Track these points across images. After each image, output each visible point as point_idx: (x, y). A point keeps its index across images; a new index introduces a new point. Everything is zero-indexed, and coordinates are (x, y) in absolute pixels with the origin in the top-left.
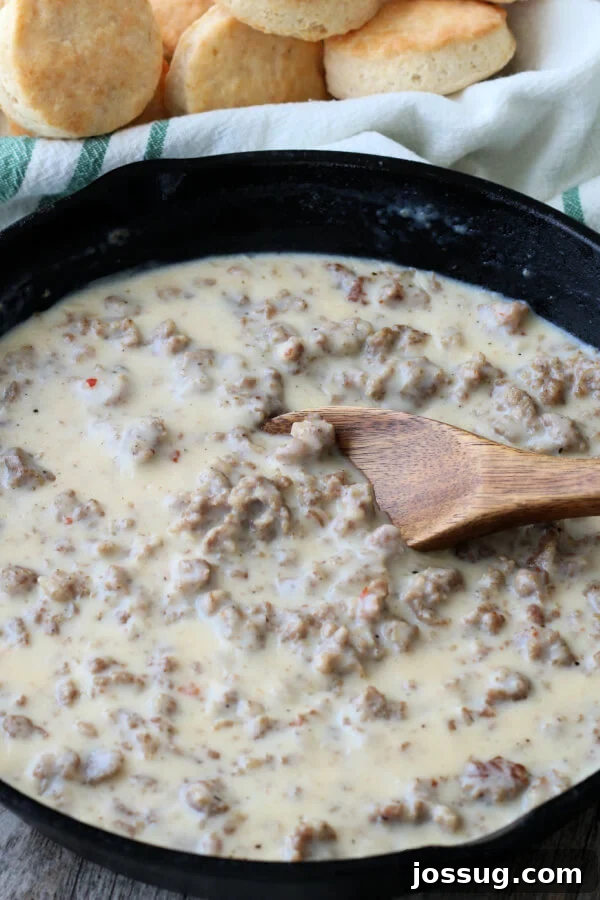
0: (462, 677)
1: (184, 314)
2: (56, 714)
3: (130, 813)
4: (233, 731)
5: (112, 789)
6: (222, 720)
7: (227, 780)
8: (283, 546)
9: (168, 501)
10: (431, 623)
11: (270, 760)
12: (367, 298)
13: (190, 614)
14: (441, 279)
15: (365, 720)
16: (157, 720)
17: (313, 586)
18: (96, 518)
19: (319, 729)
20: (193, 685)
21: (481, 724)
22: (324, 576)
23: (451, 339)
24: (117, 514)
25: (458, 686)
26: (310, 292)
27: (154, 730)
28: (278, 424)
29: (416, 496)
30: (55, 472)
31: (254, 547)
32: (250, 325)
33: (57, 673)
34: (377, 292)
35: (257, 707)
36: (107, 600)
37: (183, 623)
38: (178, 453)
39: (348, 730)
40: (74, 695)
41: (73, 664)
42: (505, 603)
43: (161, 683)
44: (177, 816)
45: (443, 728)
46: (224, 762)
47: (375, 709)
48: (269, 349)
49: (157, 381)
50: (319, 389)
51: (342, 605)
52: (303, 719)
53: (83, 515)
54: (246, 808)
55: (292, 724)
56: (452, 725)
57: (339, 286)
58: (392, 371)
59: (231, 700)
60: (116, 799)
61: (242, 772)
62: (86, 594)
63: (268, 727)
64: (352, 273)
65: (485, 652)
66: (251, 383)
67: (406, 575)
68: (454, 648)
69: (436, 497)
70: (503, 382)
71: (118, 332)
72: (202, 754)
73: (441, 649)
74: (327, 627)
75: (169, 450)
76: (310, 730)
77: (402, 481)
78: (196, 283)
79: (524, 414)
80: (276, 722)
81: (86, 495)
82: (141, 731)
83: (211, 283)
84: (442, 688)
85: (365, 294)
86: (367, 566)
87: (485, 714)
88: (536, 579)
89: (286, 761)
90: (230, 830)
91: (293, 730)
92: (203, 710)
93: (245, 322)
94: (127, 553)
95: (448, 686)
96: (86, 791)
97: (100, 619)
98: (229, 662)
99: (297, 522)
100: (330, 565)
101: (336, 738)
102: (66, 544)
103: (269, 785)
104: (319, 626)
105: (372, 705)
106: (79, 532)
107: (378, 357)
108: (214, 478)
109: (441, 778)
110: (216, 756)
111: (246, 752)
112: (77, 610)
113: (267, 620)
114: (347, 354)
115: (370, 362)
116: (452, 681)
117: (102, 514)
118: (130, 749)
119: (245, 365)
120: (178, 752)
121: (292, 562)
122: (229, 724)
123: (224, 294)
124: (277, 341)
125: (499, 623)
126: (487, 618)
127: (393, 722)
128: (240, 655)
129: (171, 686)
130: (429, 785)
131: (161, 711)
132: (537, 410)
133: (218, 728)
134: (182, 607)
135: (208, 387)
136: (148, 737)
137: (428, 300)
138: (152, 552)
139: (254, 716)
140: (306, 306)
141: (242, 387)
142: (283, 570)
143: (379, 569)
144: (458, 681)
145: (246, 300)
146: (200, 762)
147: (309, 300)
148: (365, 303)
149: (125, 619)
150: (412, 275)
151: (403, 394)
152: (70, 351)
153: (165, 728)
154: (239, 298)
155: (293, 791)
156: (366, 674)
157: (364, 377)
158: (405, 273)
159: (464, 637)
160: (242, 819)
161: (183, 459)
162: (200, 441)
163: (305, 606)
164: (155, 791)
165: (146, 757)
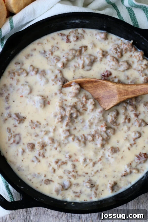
0: (127, 137)
1: (33, 61)
2: (53, 176)
3: (76, 193)
4: (88, 166)
5: (71, 188)
6: (85, 165)
7: (92, 178)
8: (80, 118)
9: (52, 115)
10: (116, 126)
11: (98, 171)
12: (70, 41)
13: (69, 142)
14: (84, 29)
15: (112, 155)
16: (73, 171)
17: (90, 127)
18: (39, 125)
19: (104, 160)
20: (76, 159)
21: (134, 146)
22: (91, 124)
23: (93, 47)
24: (43, 123)
25: (127, 139)
26: (57, 43)
27: (73, 173)
28: (66, 85)
29: (102, 96)
30: (25, 117)
31: (74, 121)
32: (49, 59)
33: (49, 166)
34: (72, 38)
35: (91, 160)
36: (51, 146)
37: (68, 145)
38: (49, 102)
39: (110, 158)
40: (54, 170)
41: (51, 163)
42: (128, 114)
43: (70, 161)
44: (85, 190)
45: (128, 150)
46: (89, 174)
47: (113, 152)
48: (56, 65)
49: (36, 83)
50: (69, 69)
51: (98, 130)
52: (100, 159)
53: (36, 126)
54: (98, 183)
55: (99, 161)
56: (129, 149)
57: (63, 39)
58: (84, 61)
59: (85, 160)
60: (73, 191)
61: (93, 176)
62: (46, 145)
63: (94, 164)
64: (64, 35)
65: (129, 128)
66: (56, 77)
67: (107, 116)
68: (122, 129)
69: (107, 97)
70: (108, 55)
71: (22, 73)
72: (84, 174)
73: (120, 131)
74: (97, 137)
75: (47, 102)
76: (103, 161)
77: (98, 93)
78: (32, 51)
79: (116, 63)
80: (96, 162)
81: (35, 121)
82: (71, 174)
83: (35, 50)
84: (124, 140)
85: (69, 40)
86: (99, 119)
87: (134, 144)
88: (133, 108)
89: (101, 170)
90: (97, 189)
91: (99, 163)
92: (80, 164)
93: (47, 58)
94: (49, 132)
95: (125, 140)
96: (66, 191)
97: (51, 150)
98: (81, 151)
99: (81, 112)
100: (92, 121)
101: (108, 161)
102: (36, 134)
103: (100, 176)
104: (95, 137)
105: (112, 151)
106: (37, 130)
107: (79, 58)
108: (61, 109)
109: (131, 162)
110: (87, 174)
111: (92, 170)
112: (46, 150)
113: (85, 139)
114: (72, 59)
115: (78, 59)
116: (125, 138)
117: (40, 124)
118: (70, 178)
119: (53, 72)
120: (80, 176)
121: (83, 121)
122: (87, 165)
123: (39, 52)
124: (57, 62)
125: (129, 120)
126: (127, 120)
127: (118, 153)
128: (83, 149)
129: (72, 161)
130: (130, 164)
131: (73, 169)
132: (118, 61)
133: (85, 167)
134: (66, 141)
135: (47, 81)
136: (73, 175)
137: (83, 36)
138: (55, 130)
139: (91, 162)
140: (58, 48)
141: (55, 79)
142: (82, 124)
143: (102, 118)
144: (126, 138)
145: (45, 52)
146: (85, 176)
147: (58, 46)
148: (70, 42)
149: (56, 149)
150: (77, 30)
151: (88, 65)
152: (14, 82)
153: (75, 172)
154: (43, 52)
155: (105, 176)
156: (108, 143)
157: (79, 65)
158: (76, 30)
159: (123, 126)
160: (98, 186)
161: (50, 103)
162: (52, 97)
163: (90, 132)
164: (79, 186)
165: (74, 179)
